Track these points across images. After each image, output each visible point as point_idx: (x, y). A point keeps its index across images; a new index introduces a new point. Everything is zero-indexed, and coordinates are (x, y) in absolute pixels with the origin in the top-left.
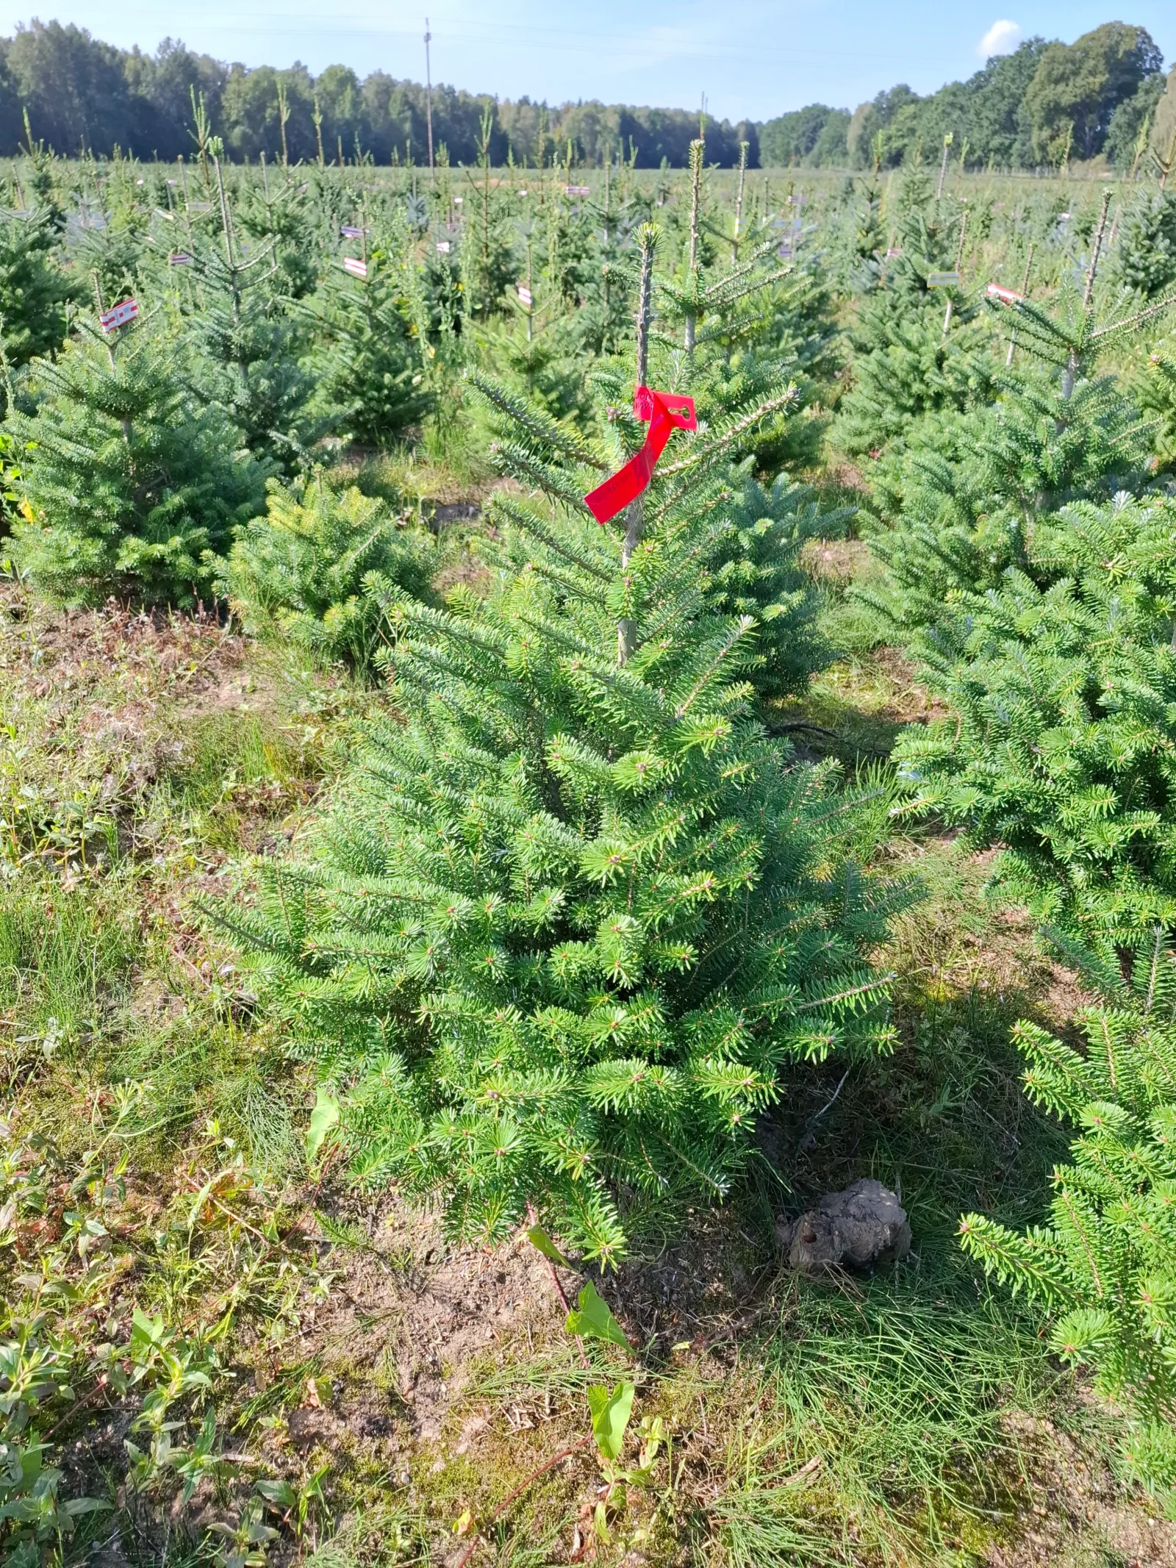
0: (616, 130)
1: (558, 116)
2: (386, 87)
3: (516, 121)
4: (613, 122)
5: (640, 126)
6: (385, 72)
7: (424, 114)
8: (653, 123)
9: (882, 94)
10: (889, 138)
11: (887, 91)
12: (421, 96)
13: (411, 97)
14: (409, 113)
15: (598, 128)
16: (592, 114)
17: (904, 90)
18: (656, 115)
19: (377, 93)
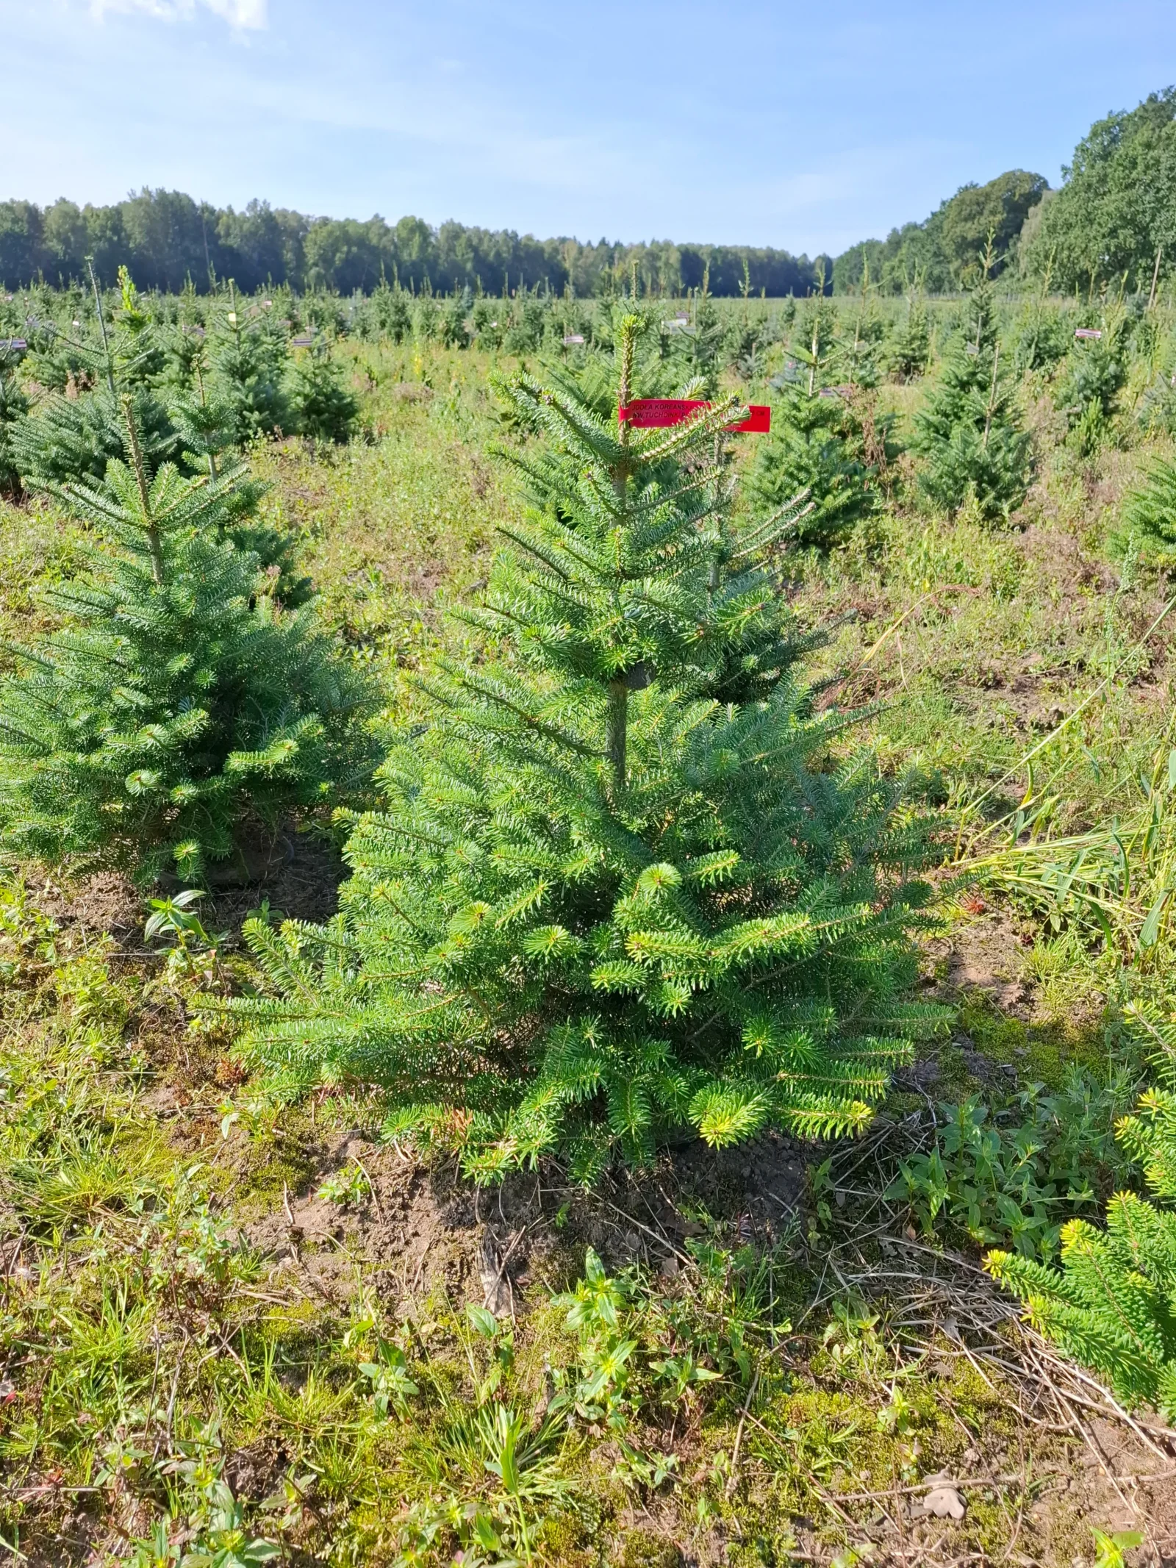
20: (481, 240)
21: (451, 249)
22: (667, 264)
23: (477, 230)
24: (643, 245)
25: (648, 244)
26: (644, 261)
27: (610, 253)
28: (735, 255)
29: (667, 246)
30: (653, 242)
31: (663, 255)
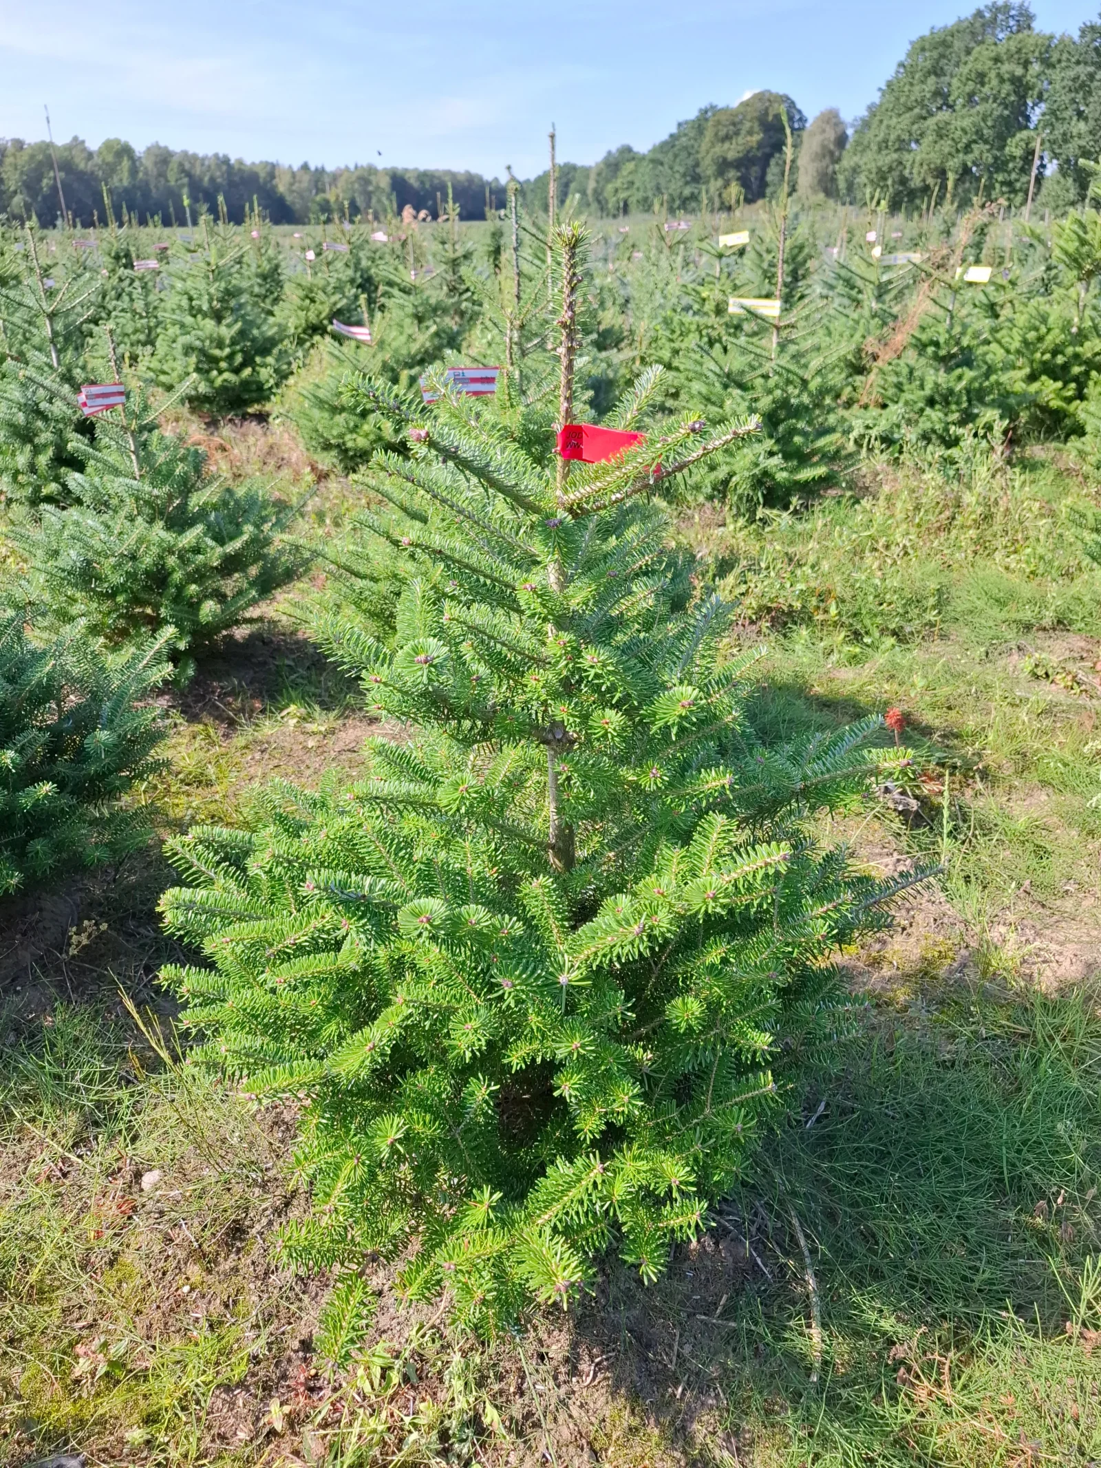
0: (388, 189)
1: (335, 177)
2: (163, 157)
3: (292, 184)
4: (385, 183)
5: (411, 187)
6: (162, 144)
7: (201, 180)
8: (422, 183)
9: (609, 153)
10: (616, 191)
11: (614, 150)
12: (198, 164)
13: (187, 166)
14: (186, 180)
15: (371, 188)
16: (365, 177)
17: (627, 151)
18: (424, 176)
19: (156, 163)
20: (193, 165)
21: (162, 174)
22: (378, 187)
23: (185, 153)
24: (347, 168)
25: (352, 167)
26: (356, 186)
27: (319, 178)
28: (439, 178)
29: (372, 170)
30: (356, 167)
31: (372, 178)
